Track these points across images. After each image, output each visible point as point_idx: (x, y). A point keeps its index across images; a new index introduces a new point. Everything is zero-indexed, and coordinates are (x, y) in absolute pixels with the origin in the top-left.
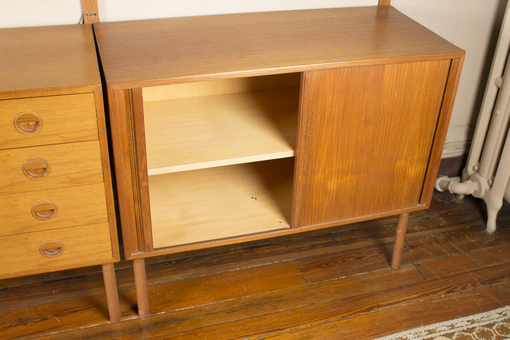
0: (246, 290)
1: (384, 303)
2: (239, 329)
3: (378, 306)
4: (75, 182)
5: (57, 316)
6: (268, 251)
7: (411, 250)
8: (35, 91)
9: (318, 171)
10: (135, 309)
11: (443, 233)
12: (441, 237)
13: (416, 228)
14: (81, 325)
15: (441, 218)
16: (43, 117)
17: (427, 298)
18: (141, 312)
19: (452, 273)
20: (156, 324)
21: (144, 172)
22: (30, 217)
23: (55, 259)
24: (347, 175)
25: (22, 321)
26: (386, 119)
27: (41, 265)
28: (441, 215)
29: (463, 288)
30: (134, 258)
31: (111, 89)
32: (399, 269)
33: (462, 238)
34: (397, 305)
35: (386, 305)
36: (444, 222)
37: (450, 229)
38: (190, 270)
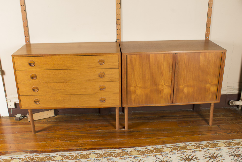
0: (159, 126)
1: (204, 134)
2: (155, 135)
3: (202, 134)
4: (111, 80)
5: (101, 127)
6: (168, 118)
7: (217, 122)
9: (181, 85)
10: (124, 128)
11: (231, 118)
12: (229, 119)
13: (221, 116)
14: (108, 130)
15: (231, 114)
16: (105, 61)
17: (220, 134)
18: (126, 128)
19: (231, 129)
20: (130, 132)
22: (98, 89)
23: (103, 103)
24: (190, 87)
25: (91, 127)
26: (202, 70)
27: (99, 105)
28: (231, 113)
29: (233, 133)
30: (125, 106)
31: (123, 54)
32: (212, 126)
33: (237, 120)
34: (209, 135)
35: (205, 134)
36: (232, 115)
37: (233, 117)
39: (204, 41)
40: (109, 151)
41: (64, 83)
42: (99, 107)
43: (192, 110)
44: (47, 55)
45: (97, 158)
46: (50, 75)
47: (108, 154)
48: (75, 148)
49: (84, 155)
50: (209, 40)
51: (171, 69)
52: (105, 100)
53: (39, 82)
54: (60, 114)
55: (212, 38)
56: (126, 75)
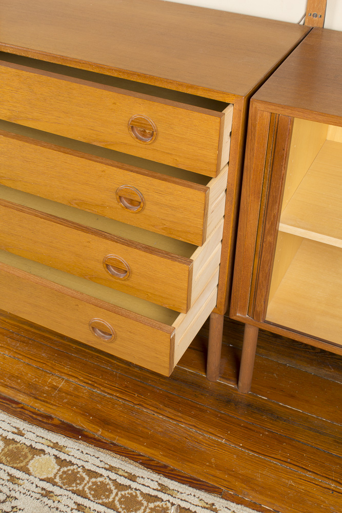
8: (170, 83)
20: (249, 405)
21: (272, 223)
31: (254, 106)
38: (330, 369)
40: (111, 469)
45: (48, 480)
47: (95, 483)
49: (17, 448)
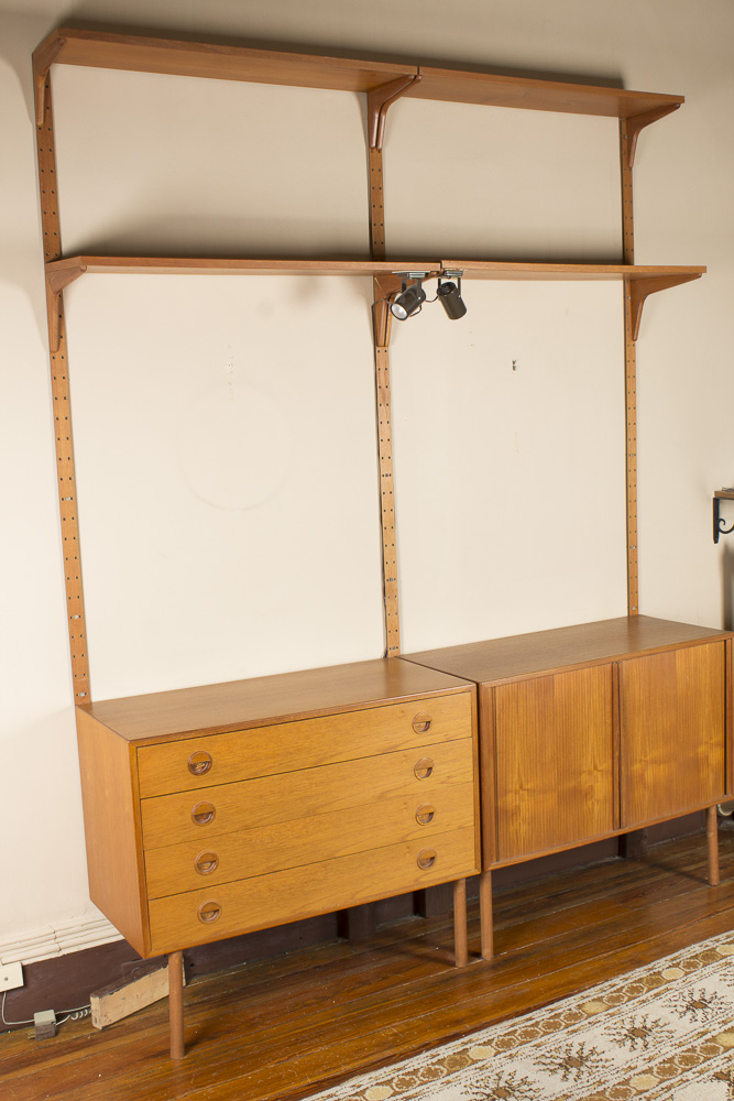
9: (636, 761)
16: (434, 717)
20: (506, 961)
22: (414, 822)
23: (428, 872)
24: (660, 764)
25: (362, 983)
27: (416, 880)
32: (719, 884)
39: (626, 621)
40: (510, 1027)
41: (308, 820)
42: (416, 888)
43: (617, 858)
44: (252, 722)
45: (498, 1053)
46: (261, 797)
47: (520, 1035)
48: (388, 1053)
49: (450, 1060)
50: (638, 616)
51: (609, 715)
52: (433, 858)
53: (223, 831)
54: (199, 974)
55: (646, 608)
56: (492, 756)
